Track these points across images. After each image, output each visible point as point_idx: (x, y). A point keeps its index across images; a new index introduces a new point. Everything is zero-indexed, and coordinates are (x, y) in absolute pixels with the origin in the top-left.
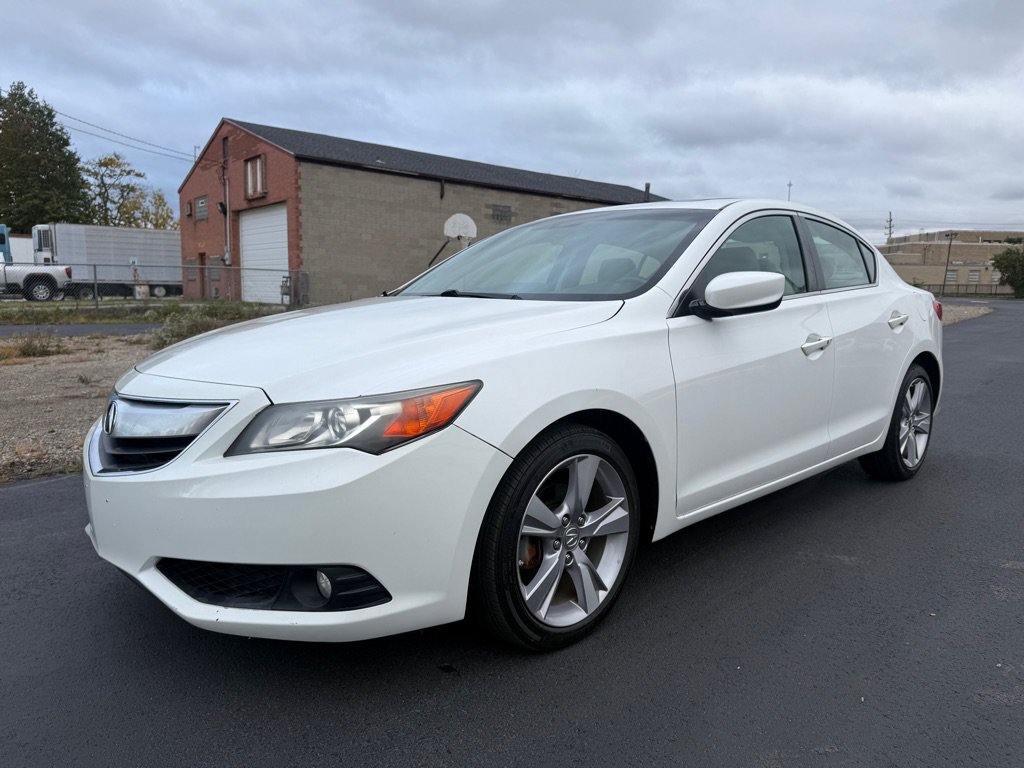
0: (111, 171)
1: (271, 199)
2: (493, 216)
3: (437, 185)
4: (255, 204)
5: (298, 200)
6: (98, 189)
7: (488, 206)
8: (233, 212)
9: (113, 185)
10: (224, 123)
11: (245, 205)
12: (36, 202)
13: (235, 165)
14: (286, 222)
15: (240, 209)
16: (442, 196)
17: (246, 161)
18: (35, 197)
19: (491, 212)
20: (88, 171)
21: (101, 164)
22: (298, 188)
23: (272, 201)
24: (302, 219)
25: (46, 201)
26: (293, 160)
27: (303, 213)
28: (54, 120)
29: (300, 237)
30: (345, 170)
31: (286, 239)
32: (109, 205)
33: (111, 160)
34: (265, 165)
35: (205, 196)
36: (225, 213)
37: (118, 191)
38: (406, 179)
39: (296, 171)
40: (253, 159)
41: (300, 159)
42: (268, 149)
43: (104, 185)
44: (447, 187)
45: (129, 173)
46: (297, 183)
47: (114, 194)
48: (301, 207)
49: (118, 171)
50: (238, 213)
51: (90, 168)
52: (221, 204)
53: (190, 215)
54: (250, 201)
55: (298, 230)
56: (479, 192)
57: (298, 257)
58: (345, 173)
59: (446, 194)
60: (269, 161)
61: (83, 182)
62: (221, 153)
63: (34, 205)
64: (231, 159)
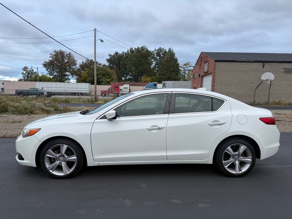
0: (187, 66)
1: (209, 72)
2: (285, 72)
3: (262, 64)
4: (206, 74)
5: (215, 72)
6: (183, 71)
7: (282, 69)
8: (202, 76)
9: (186, 70)
10: (201, 53)
11: (204, 74)
12: (169, 75)
13: (203, 64)
14: (211, 79)
15: (203, 75)
16: (263, 67)
17: (205, 63)
18: (169, 74)
19: (284, 70)
20: (181, 67)
21: (185, 65)
22: (215, 69)
23: (209, 73)
24: (215, 78)
25: (171, 75)
26: (214, 61)
27: (216, 76)
28: (175, 56)
29: (214, 83)
30: (230, 62)
31: (211, 83)
32: (185, 75)
33: (187, 64)
34: (208, 63)
35: (197, 72)
36: (200, 77)
37: (188, 71)
38: (251, 63)
39: (215, 65)
40: (206, 62)
41: (216, 61)
42: (210, 59)
43: (185, 70)
44: (266, 64)
45: (191, 66)
46: (215, 68)
47: (187, 72)
48: (215, 74)
49: (188, 66)
50: (203, 77)
51: (182, 66)
52: (199, 74)
53: (193, 78)
54: (205, 73)
55: (214, 81)
56: (279, 64)
57: (213, 88)
58: (230, 64)
59: (265, 66)
60: (209, 62)
61: (180, 70)
62: (200, 61)
63: (169, 76)
64: (202, 62)
